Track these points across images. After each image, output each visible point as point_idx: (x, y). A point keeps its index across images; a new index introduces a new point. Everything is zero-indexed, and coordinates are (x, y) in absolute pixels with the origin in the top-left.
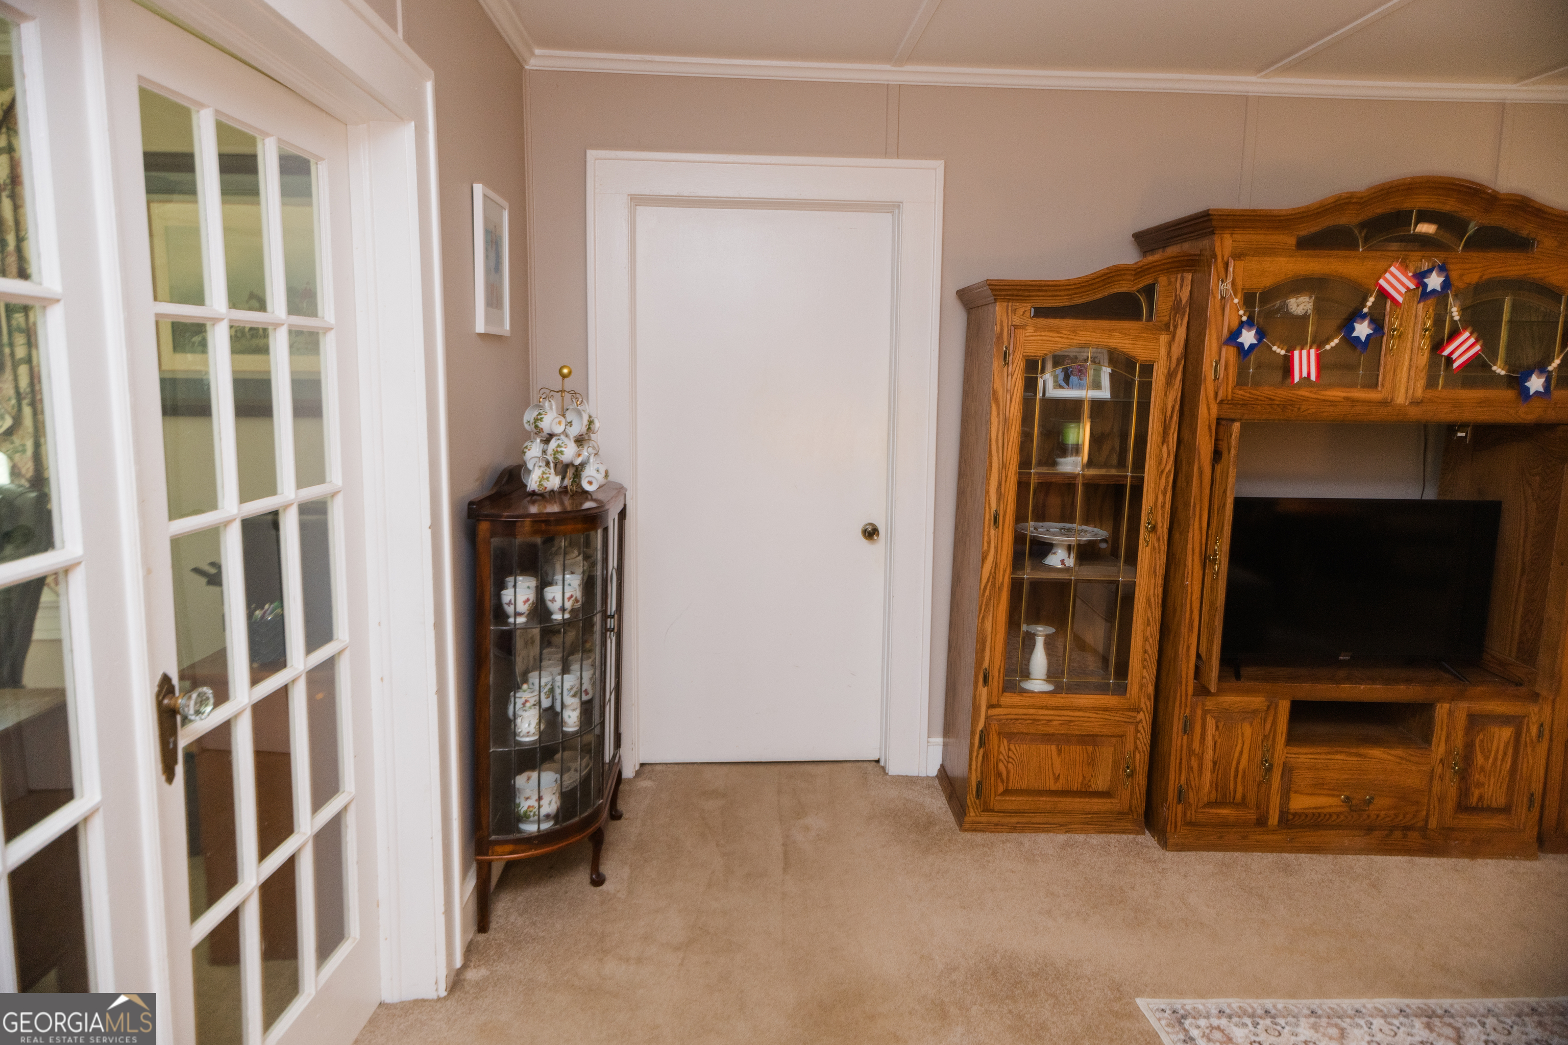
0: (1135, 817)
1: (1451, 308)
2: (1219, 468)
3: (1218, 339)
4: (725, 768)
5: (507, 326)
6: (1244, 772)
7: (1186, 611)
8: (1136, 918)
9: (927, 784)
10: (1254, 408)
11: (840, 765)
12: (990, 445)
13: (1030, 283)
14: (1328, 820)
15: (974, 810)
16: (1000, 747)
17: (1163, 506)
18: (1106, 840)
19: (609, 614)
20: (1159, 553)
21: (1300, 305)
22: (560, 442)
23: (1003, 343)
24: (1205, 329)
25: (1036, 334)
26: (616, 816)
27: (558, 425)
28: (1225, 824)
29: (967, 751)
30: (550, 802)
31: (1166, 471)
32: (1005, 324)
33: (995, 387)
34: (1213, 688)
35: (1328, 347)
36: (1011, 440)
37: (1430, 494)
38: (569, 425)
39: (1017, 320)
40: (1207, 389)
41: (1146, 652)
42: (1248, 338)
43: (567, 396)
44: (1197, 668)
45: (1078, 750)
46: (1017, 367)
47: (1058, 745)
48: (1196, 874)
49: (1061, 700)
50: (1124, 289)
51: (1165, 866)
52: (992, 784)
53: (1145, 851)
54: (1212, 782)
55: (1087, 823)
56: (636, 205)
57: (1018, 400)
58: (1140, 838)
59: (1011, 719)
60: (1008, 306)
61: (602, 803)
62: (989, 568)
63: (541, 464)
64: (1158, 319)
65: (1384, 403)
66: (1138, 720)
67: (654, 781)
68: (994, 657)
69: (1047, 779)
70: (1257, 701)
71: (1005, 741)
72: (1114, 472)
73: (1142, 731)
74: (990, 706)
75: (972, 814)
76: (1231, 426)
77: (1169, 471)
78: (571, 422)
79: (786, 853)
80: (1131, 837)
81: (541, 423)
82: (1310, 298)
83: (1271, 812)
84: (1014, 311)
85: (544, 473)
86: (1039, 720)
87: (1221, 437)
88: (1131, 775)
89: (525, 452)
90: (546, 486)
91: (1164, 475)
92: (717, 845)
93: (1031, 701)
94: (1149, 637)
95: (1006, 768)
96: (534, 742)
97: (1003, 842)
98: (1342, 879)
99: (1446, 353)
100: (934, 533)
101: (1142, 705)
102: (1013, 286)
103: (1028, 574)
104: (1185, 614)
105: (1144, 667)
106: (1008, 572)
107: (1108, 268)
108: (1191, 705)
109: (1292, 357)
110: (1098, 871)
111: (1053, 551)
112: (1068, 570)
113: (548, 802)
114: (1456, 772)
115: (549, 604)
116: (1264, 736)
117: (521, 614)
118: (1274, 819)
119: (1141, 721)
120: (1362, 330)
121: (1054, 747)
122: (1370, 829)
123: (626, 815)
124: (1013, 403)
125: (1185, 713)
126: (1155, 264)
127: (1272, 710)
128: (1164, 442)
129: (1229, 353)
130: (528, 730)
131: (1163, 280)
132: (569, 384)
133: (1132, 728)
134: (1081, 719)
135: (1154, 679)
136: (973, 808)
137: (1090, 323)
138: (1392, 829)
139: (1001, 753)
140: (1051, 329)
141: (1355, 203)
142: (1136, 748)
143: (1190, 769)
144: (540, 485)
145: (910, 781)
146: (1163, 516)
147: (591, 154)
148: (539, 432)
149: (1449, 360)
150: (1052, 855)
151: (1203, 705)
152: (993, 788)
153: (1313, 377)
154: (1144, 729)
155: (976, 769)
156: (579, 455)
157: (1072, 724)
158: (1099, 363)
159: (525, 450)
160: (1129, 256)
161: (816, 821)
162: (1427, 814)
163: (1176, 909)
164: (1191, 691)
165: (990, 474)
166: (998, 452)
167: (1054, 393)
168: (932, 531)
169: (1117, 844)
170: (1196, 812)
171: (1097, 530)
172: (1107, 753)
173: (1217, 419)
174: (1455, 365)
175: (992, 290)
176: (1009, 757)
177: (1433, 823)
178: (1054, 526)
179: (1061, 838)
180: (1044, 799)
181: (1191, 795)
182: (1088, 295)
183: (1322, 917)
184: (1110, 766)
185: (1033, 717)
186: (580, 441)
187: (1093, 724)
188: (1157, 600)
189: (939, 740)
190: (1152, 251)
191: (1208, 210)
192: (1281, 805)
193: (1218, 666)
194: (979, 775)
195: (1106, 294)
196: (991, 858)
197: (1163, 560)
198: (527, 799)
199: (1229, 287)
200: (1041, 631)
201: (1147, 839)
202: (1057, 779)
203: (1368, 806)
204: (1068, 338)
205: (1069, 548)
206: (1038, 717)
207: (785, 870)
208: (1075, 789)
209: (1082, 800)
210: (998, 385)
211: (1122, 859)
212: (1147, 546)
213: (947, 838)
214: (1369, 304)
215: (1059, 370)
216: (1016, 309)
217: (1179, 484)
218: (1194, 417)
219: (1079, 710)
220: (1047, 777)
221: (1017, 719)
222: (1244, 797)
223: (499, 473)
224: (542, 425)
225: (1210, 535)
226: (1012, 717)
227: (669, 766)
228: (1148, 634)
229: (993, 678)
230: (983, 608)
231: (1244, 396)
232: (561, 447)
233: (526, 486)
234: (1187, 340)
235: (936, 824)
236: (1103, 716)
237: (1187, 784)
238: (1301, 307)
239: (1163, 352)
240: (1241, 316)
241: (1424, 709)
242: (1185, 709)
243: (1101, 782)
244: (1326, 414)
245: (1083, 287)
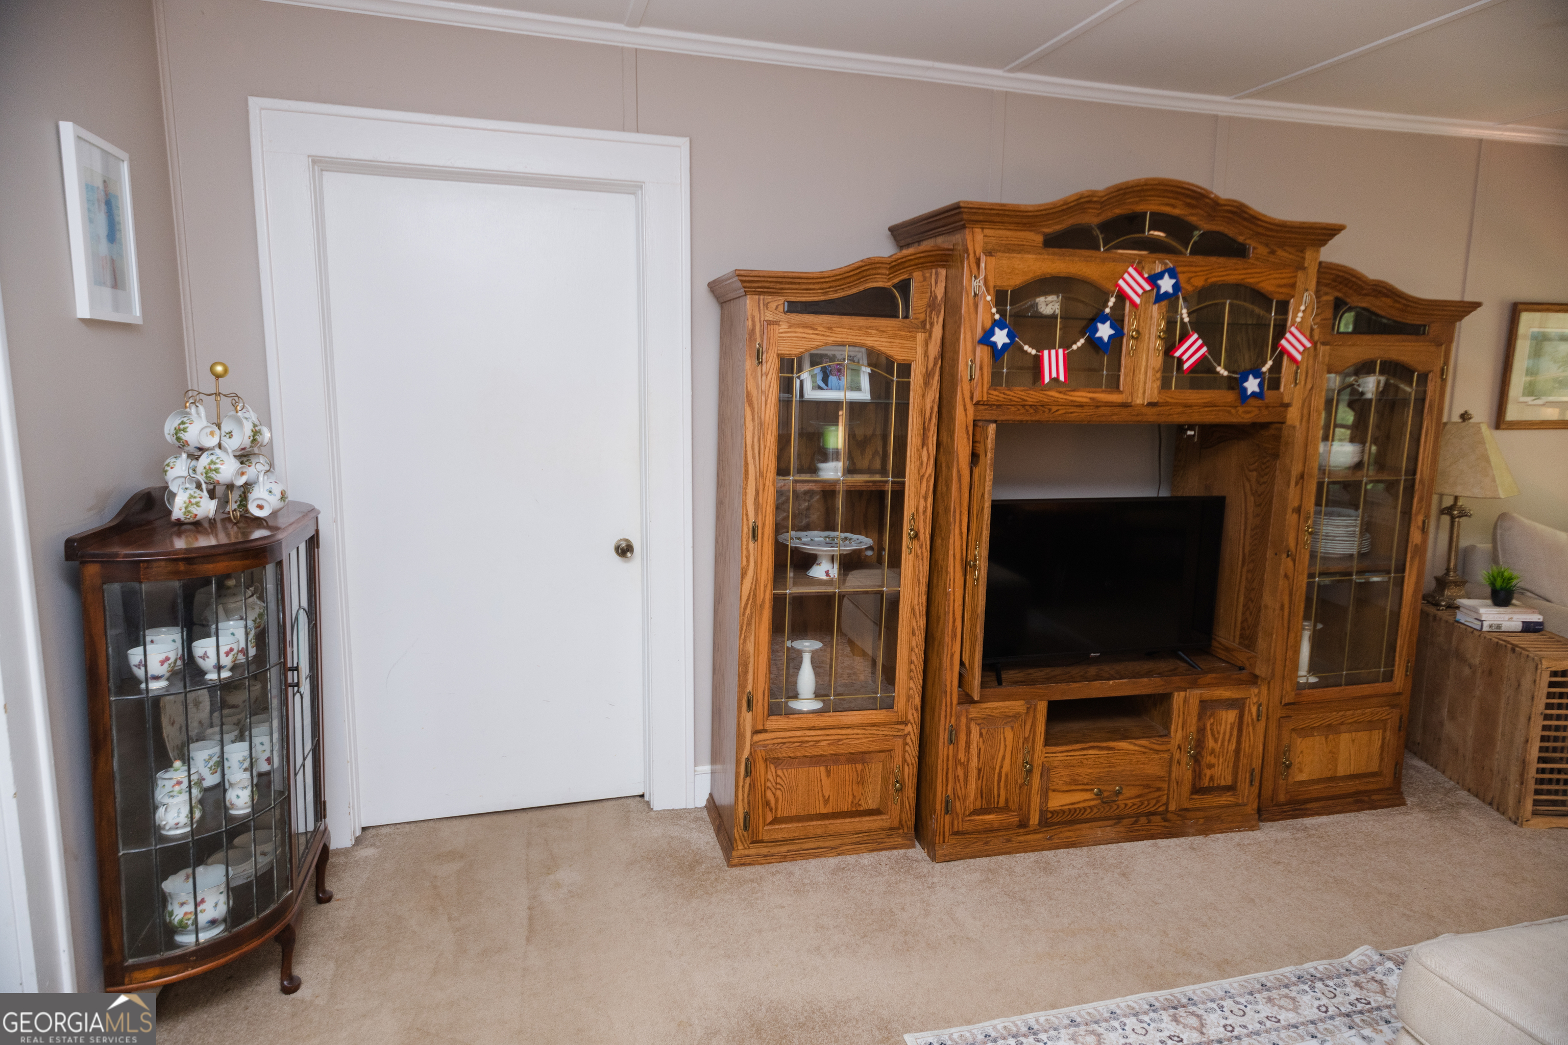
0: (906, 831)
1: (1181, 309)
2: (976, 471)
3: (973, 338)
4: (466, 822)
5: (137, 311)
6: (1007, 775)
7: (949, 619)
8: (905, 942)
9: (695, 817)
10: (1008, 409)
11: (600, 804)
12: (746, 451)
13: (782, 275)
14: (1083, 814)
15: (742, 843)
16: (767, 774)
17: (925, 512)
18: (877, 858)
19: (289, 665)
20: (922, 560)
21: (1049, 305)
22: (214, 458)
23: (755, 340)
24: (959, 327)
25: (790, 330)
26: (323, 897)
27: (210, 437)
28: (990, 830)
29: (733, 782)
30: (216, 905)
31: (927, 475)
32: (757, 319)
33: (749, 389)
34: (976, 697)
35: (1075, 347)
36: (768, 445)
37: (1164, 493)
38: (228, 436)
39: (769, 316)
40: (963, 390)
41: (912, 662)
42: (1000, 337)
43: (225, 402)
44: (961, 676)
45: (847, 769)
46: (771, 365)
47: (826, 767)
48: (963, 885)
49: (829, 719)
50: (880, 284)
51: (935, 880)
52: (761, 815)
53: (915, 866)
54: (977, 788)
55: (858, 843)
56: (322, 170)
57: (773, 401)
58: (911, 852)
59: (778, 744)
60: (759, 300)
61: (292, 894)
62: (749, 585)
63: (188, 485)
64: (915, 316)
65: (1125, 405)
66: (906, 732)
67: (378, 847)
68: (758, 682)
69: (817, 802)
70: (1016, 706)
71: (773, 767)
72: (877, 478)
73: (911, 744)
74: (756, 732)
75: (740, 847)
76: (987, 427)
77: (930, 475)
78: (231, 432)
79: (531, 918)
80: (902, 851)
81: (185, 434)
82: (1058, 297)
83: (1032, 812)
84: (766, 305)
85: (191, 496)
86: (807, 742)
87: (978, 438)
88: (900, 790)
89: (166, 471)
90: (195, 512)
91: (925, 479)
92: (450, 919)
93: (798, 723)
94: (915, 647)
95: (774, 795)
96: (184, 836)
97: (773, 874)
98: (1096, 871)
99: (1177, 354)
100: (693, 547)
101: (910, 717)
102: (764, 277)
103: (791, 590)
104: (948, 623)
105: (911, 678)
106: (769, 587)
107: (862, 261)
108: (956, 714)
109: (1043, 355)
110: (869, 894)
111: (817, 562)
112: (830, 582)
113: (214, 905)
114: (1191, 756)
115: (200, 662)
116: (1025, 738)
117: (156, 678)
118: (1034, 820)
119: (909, 733)
120: (1104, 331)
121: (822, 768)
122: (1119, 819)
123: (336, 896)
124: (768, 406)
125: (950, 722)
126: (910, 258)
127: (1032, 714)
128: (923, 445)
129: (983, 353)
130: (176, 821)
131: (917, 276)
132: (225, 386)
133: (900, 741)
134: (850, 737)
135: (921, 689)
136: (741, 841)
137: (846, 320)
138: (1138, 816)
139: (768, 780)
140: (805, 326)
141: (1095, 202)
142: (905, 761)
143: (956, 778)
144: (187, 512)
145: (675, 815)
146: (925, 522)
147: (254, 103)
148: (184, 446)
149: (1180, 362)
150: (823, 883)
151: (967, 712)
152: (761, 818)
153: (1062, 378)
154: (912, 741)
155: (743, 800)
156: (243, 474)
157: (841, 743)
158: (858, 362)
159: (167, 468)
160: (885, 249)
161: (567, 876)
162: (1168, 798)
163: (945, 926)
164: (955, 701)
165: (747, 483)
166: (754, 458)
167: (811, 394)
168: (691, 545)
169: (888, 862)
170: (962, 821)
171: (862, 538)
172: (876, 769)
173: (974, 421)
174: (1186, 366)
175: (741, 281)
176: (776, 784)
177: (1172, 807)
178: (818, 536)
179: (832, 862)
180: (814, 823)
181: (958, 804)
182: (843, 289)
183: (1079, 915)
184: (880, 783)
185: (801, 739)
186: (244, 457)
187: (861, 741)
188: (921, 609)
189: (707, 768)
190: (908, 245)
191: (959, 202)
192: (1041, 804)
193: (980, 670)
194: (746, 805)
195: (861, 288)
196: (759, 894)
197: (926, 568)
198: (182, 904)
199: (982, 283)
200: (807, 647)
201: (918, 852)
202: (826, 801)
203: (1118, 797)
204: (824, 335)
205: (832, 559)
206: (806, 739)
207: (528, 939)
208: (846, 810)
209: (853, 820)
210: (751, 387)
211: (893, 878)
212: (910, 553)
213: (713, 877)
214: (1111, 304)
215: (817, 370)
216: (768, 303)
217: (939, 488)
218: (952, 419)
219: (848, 728)
220: (817, 800)
221: (784, 743)
222: (1007, 801)
223: (130, 497)
224: (185, 436)
225: (970, 540)
226: (779, 741)
227: (398, 826)
228: (914, 644)
229: (758, 702)
230: (744, 628)
231: (998, 396)
232: (215, 463)
233: (170, 513)
234: (943, 339)
235: (702, 862)
236: (871, 732)
237: (954, 794)
238: (1050, 306)
239: (920, 350)
240: (994, 314)
241: (1163, 699)
242: (951, 718)
243: (871, 802)
244: (1074, 415)
245: (838, 280)
